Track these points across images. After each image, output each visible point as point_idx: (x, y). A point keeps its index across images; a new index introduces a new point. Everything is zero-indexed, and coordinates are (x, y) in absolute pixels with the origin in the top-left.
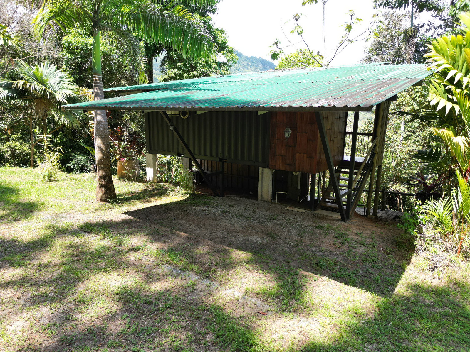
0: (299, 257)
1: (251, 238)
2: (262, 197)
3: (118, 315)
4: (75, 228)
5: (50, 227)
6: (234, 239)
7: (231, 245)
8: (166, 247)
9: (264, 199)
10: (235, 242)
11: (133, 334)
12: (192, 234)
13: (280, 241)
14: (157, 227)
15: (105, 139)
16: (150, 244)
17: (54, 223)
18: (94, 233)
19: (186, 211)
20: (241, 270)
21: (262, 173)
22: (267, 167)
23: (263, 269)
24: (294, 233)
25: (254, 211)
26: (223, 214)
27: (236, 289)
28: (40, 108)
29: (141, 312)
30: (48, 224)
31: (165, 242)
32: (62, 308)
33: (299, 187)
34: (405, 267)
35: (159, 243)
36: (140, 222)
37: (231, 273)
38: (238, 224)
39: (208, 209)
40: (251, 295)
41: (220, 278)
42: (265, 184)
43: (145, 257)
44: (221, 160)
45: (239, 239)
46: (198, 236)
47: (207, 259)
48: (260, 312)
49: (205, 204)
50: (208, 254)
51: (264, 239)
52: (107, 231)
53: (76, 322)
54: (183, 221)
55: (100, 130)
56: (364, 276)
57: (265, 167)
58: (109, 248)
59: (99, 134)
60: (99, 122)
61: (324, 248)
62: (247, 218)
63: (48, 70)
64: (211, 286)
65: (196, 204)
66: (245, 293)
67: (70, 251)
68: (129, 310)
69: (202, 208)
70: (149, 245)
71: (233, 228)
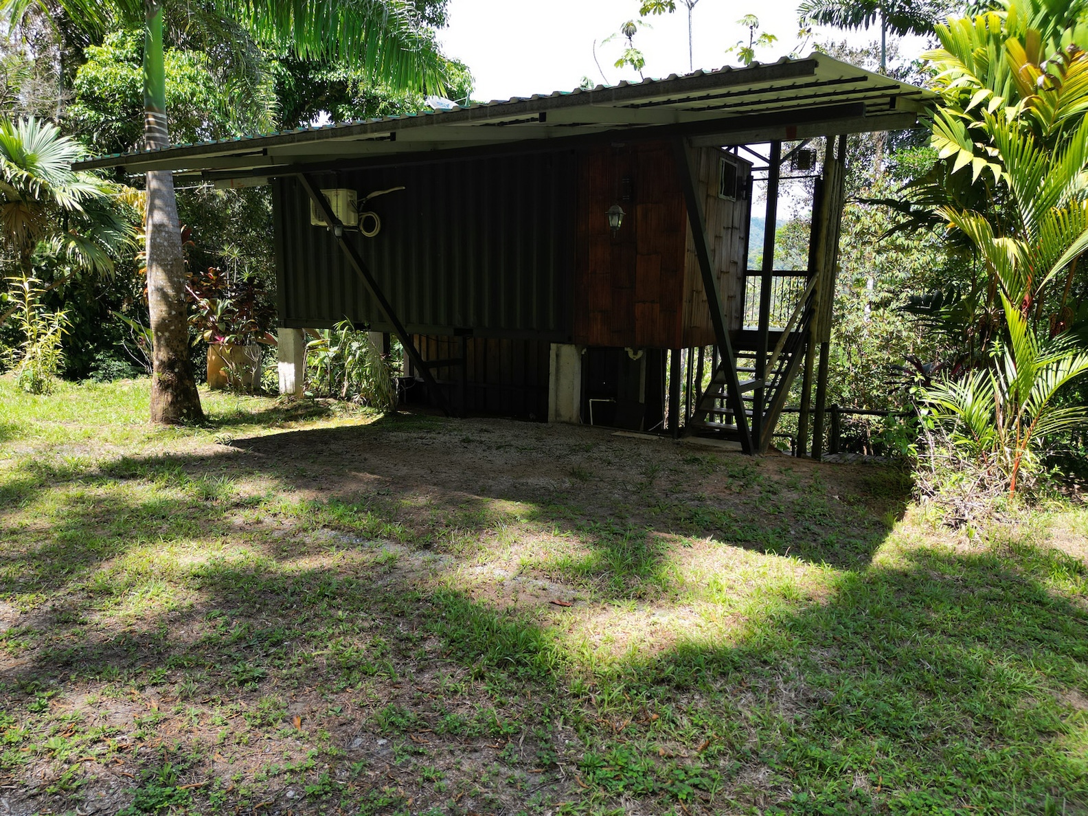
0: (645, 510)
1: (531, 481)
2: (558, 414)
3: (199, 613)
4: (94, 469)
5: (32, 467)
6: (491, 482)
7: (485, 491)
8: (323, 497)
9: (562, 419)
10: (493, 488)
11: (235, 643)
12: (390, 476)
13: (601, 484)
14: (301, 465)
15: (175, 269)
16: (285, 494)
17: (40, 460)
18: (142, 477)
19: (376, 439)
20: (510, 533)
21: (557, 356)
22: (569, 341)
23: (562, 529)
24: (633, 472)
25: (538, 439)
26: (466, 445)
27: (497, 564)
28: (16, 227)
29: (258, 606)
30: (26, 461)
31: (321, 489)
32: (49, 604)
33: (642, 400)
34: (891, 524)
35: (307, 491)
36: (260, 458)
37: (483, 537)
38: (499, 458)
39: (429, 436)
40: (535, 573)
41: (459, 547)
42: (564, 382)
43: (271, 519)
44: (458, 332)
45: (506, 481)
46: (404, 478)
47: (426, 515)
48: (558, 602)
49: (420, 428)
50: (427, 507)
51: (564, 482)
52: (176, 472)
53: (85, 628)
54: (367, 456)
55: (161, 245)
56: (801, 539)
57: (564, 343)
58: (181, 503)
59: (158, 256)
60: (158, 228)
61: (705, 495)
62: (521, 450)
63: (38, 137)
64: (435, 561)
65: (399, 429)
66: (518, 572)
67: (79, 508)
68: (227, 604)
69: (415, 435)
70: (282, 495)
71: (489, 466)
